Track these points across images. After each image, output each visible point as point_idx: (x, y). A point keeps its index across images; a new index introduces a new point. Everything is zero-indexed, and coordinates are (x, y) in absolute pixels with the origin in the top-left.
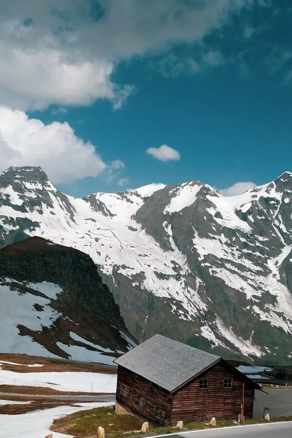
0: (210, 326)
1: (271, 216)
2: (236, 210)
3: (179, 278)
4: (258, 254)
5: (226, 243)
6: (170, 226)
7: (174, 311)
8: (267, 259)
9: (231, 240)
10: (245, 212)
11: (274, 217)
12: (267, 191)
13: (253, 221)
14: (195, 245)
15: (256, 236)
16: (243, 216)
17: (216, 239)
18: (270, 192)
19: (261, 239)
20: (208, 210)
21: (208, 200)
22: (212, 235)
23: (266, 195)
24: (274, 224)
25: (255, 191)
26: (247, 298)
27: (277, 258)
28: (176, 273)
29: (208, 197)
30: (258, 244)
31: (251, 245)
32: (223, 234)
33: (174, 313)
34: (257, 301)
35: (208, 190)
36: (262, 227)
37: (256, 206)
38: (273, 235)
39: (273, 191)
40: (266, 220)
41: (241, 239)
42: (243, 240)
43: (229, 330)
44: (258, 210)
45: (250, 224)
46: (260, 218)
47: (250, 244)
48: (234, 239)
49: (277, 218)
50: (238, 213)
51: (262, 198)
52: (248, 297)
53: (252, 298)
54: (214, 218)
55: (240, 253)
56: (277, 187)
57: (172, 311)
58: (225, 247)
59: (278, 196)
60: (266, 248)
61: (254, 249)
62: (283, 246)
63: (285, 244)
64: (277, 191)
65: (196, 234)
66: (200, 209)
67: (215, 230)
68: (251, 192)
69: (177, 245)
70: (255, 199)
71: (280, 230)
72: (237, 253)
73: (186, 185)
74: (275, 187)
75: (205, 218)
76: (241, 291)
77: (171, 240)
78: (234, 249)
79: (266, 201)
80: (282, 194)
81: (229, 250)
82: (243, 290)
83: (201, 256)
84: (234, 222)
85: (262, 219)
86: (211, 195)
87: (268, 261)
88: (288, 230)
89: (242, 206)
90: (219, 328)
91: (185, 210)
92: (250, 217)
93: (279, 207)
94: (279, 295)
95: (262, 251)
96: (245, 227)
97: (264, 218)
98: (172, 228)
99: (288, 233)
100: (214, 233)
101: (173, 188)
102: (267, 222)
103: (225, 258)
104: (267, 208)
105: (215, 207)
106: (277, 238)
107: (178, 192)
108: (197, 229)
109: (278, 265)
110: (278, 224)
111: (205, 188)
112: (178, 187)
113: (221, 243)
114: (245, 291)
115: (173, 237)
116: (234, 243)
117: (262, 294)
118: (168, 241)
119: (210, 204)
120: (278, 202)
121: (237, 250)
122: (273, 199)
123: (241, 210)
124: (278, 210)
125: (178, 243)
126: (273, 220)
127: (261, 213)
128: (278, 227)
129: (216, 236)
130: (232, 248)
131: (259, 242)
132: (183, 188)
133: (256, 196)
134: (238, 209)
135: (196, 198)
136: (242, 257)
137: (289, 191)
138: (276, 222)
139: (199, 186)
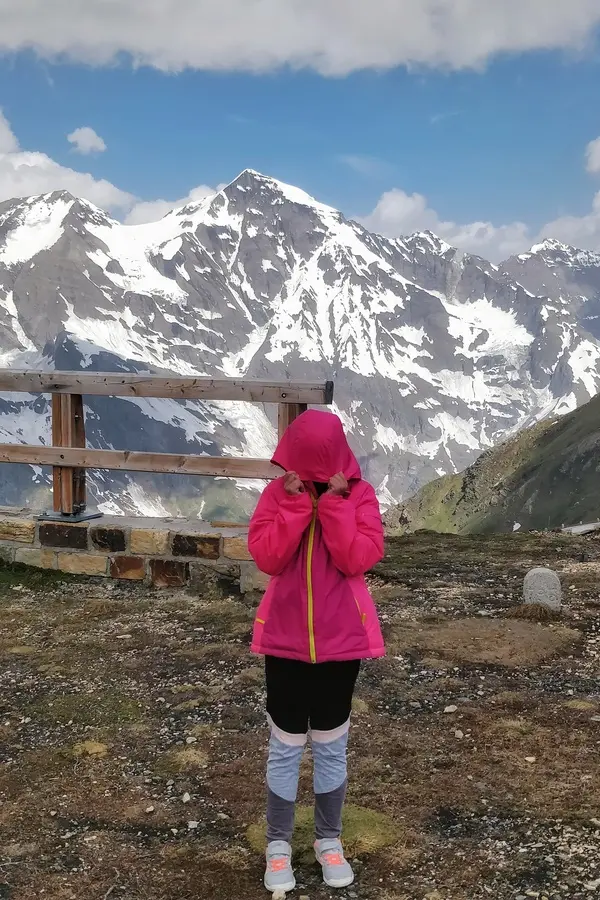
0: (117, 501)
1: (223, 265)
2: (151, 253)
3: (43, 406)
4: (202, 347)
5: (136, 328)
6: (10, 296)
7: (39, 478)
8: (220, 356)
9: (146, 320)
10: (170, 258)
11: (229, 267)
12: (212, 212)
13: (188, 278)
14: (70, 333)
15: (196, 309)
16: (168, 268)
17: (115, 320)
18: (218, 214)
19: (207, 315)
20: (91, 255)
21: (89, 235)
22: (105, 312)
23: (209, 221)
24: (230, 283)
25: (187, 211)
26: (188, 439)
27: (241, 354)
28: (36, 398)
29: (89, 226)
30: (201, 326)
31: (188, 328)
32: (127, 309)
33: (38, 482)
34: (207, 443)
35: (87, 211)
36: (207, 290)
37: (192, 244)
38: (230, 305)
39: (223, 211)
40: (214, 274)
41: (166, 316)
42: (171, 319)
43: (155, 505)
44: (197, 253)
45: (183, 284)
46: (201, 271)
47: (185, 326)
48: (152, 317)
49: (235, 269)
50: (156, 260)
51: (201, 226)
52: (190, 437)
53: (197, 437)
54: (105, 272)
55: (166, 347)
56: (231, 202)
57: (34, 478)
58: (135, 336)
59: (234, 222)
60: (218, 334)
61: (195, 337)
62: (250, 329)
63: (253, 323)
64: (231, 211)
65: (70, 311)
66: (74, 255)
67: (111, 300)
68: (179, 214)
69: (29, 336)
70: (187, 229)
71: (243, 295)
72: (160, 347)
73: (37, 201)
74: (227, 202)
75: (86, 274)
76: (174, 425)
77: (15, 324)
78: (154, 338)
79: (210, 233)
80: (240, 218)
81: (144, 343)
82: (179, 423)
83: (87, 358)
84: (150, 282)
85: (206, 273)
86: (94, 223)
87: (224, 360)
88: (258, 295)
89: (162, 246)
90: (136, 503)
91: (41, 257)
92: (182, 270)
93: (238, 245)
94: (247, 427)
95: (211, 342)
96: (172, 290)
97: (208, 270)
98: (16, 300)
99: (259, 301)
100: (108, 306)
101: (9, 209)
102: (216, 279)
103: (137, 358)
104: (215, 250)
105: (105, 249)
106: (238, 312)
107: (22, 216)
108: (72, 300)
109: (243, 368)
110: (237, 283)
111: (81, 206)
112: (19, 207)
113: (126, 326)
114: (183, 426)
115: (21, 320)
116: (152, 326)
117: (216, 427)
118: (10, 328)
119: (95, 244)
120: (234, 234)
121: (160, 340)
122: (224, 229)
123: (160, 255)
124: (235, 253)
125: (33, 333)
126: (227, 275)
127: (202, 260)
128: (239, 290)
129: (111, 313)
130: (149, 337)
131: (203, 321)
132: (30, 208)
133: (190, 224)
134: (156, 253)
135: (62, 230)
136: (171, 355)
137: (254, 211)
138: (234, 278)
139: (66, 202)
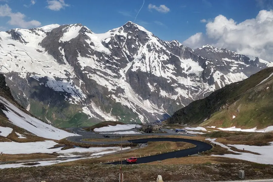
0: (88, 107)
1: (121, 46)
2: (102, 41)
3: (69, 80)
4: (114, 66)
5: (97, 60)
6: (63, 50)
7: (66, 99)
8: (119, 69)
9: (100, 58)
10: (107, 43)
11: (123, 46)
12: (119, 32)
13: (112, 48)
14: (78, 61)
15: (113, 56)
16: (106, 45)
17: (91, 58)
18: (121, 32)
19: (116, 58)
20: (86, 40)
21: (86, 35)
22: (89, 56)
23: (118, 34)
24: (123, 50)
25: (113, 31)
26: (109, 91)
27: (125, 69)
28: (68, 77)
29: (86, 33)
30: (114, 61)
31: (111, 61)
32: (95, 55)
33: (66, 100)
34: (114, 92)
35: (86, 29)
36: (116, 52)
37: (113, 39)
38: (123, 56)
39: (122, 32)
40: (119, 48)
41: (105, 58)
42: (106, 58)
43: (98, 108)
44: (115, 42)
45: (110, 50)
46: (115, 47)
47: (110, 61)
48: (101, 58)
49: (124, 47)
50: (103, 43)
51: (116, 35)
52: (109, 90)
53: (111, 90)
54: (90, 45)
55: (105, 66)
56: (124, 29)
57: (65, 99)
58: (96, 62)
59: (125, 35)
60: (119, 63)
61: (113, 64)
63: (128, 61)
64: (124, 32)
65: (79, 54)
66: (81, 40)
67: (90, 52)
68: (110, 32)
69: (67, 61)
70: (112, 36)
71: (126, 54)
72: (103, 66)
73: (72, 26)
74: (123, 29)
75: (84, 45)
76: (105, 87)
77: (64, 58)
78: (102, 63)
79: (118, 37)
80: (127, 34)
81: (99, 64)
82: (107, 86)
83: (83, 67)
84: (101, 48)
86: (88, 32)
87: (120, 70)
88: (130, 54)
89: (105, 40)
90: (93, 108)
91: (72, 40)
92: (110, 46)
93: (125, 40)
94: (125, 88)
95: (117, 65)
96: (108, 51)
97: (117, 46)
98: (65, 51)
100: (90, 54)
101: (65, 27)
102: (119, 49)
103: (97, 68)
104: (119, 41)
105: (90, 39)
106: (125, 58)
107: (68, 29)
108: (80, 52)
109: (125, 73)
110: (125, 50)
111: (84, 28)
112: (68, 27)
113: (94, 60)
114: (108, 87)
115: (65, 56)
116: (101, 60)
117: (117, 88)
118: (62, 58)
119: (87, 38)
120: (125, 38)
121: (103, 64)
122: (122, 36)
123: (105, 42)
124: (125, 43)
125: (68, 60)
126: (122, 48)
127: (116, 44)
128: (125, 52)
129: (90, 56)
130: (100, 63)
131: (115, 60)
132: (71, 27)
133: (113, 34)
134: (103, 41)
135: (79, 33)
136: (106, 68)
137: (130, 32)
138: (124, 49)
139: (80, 26)
